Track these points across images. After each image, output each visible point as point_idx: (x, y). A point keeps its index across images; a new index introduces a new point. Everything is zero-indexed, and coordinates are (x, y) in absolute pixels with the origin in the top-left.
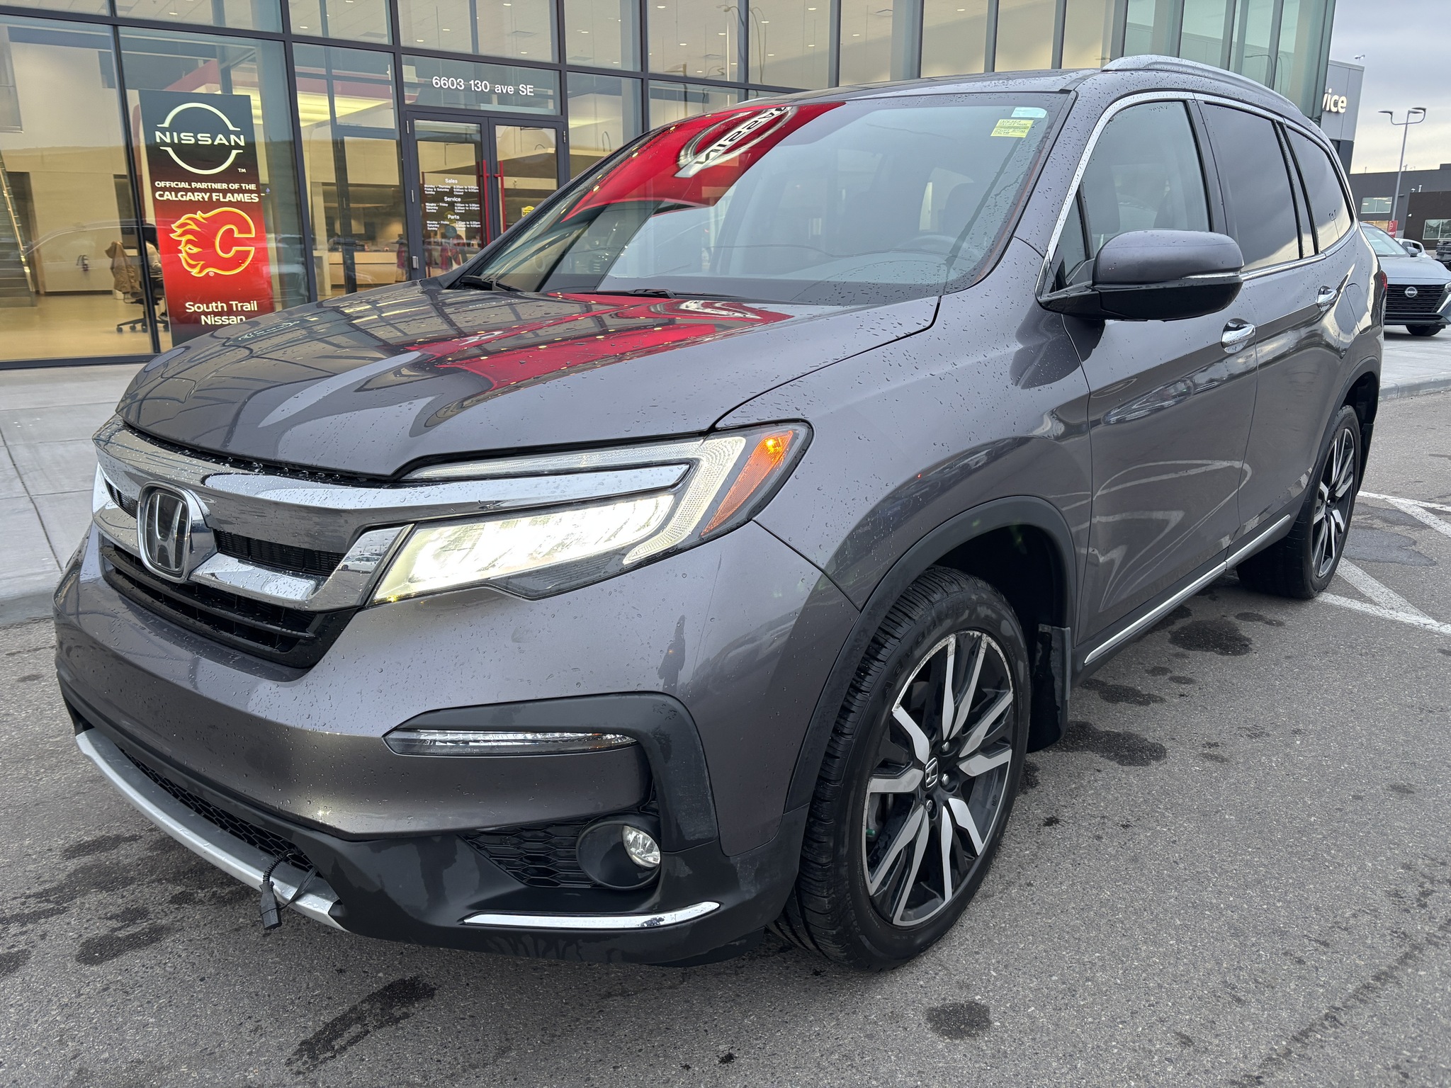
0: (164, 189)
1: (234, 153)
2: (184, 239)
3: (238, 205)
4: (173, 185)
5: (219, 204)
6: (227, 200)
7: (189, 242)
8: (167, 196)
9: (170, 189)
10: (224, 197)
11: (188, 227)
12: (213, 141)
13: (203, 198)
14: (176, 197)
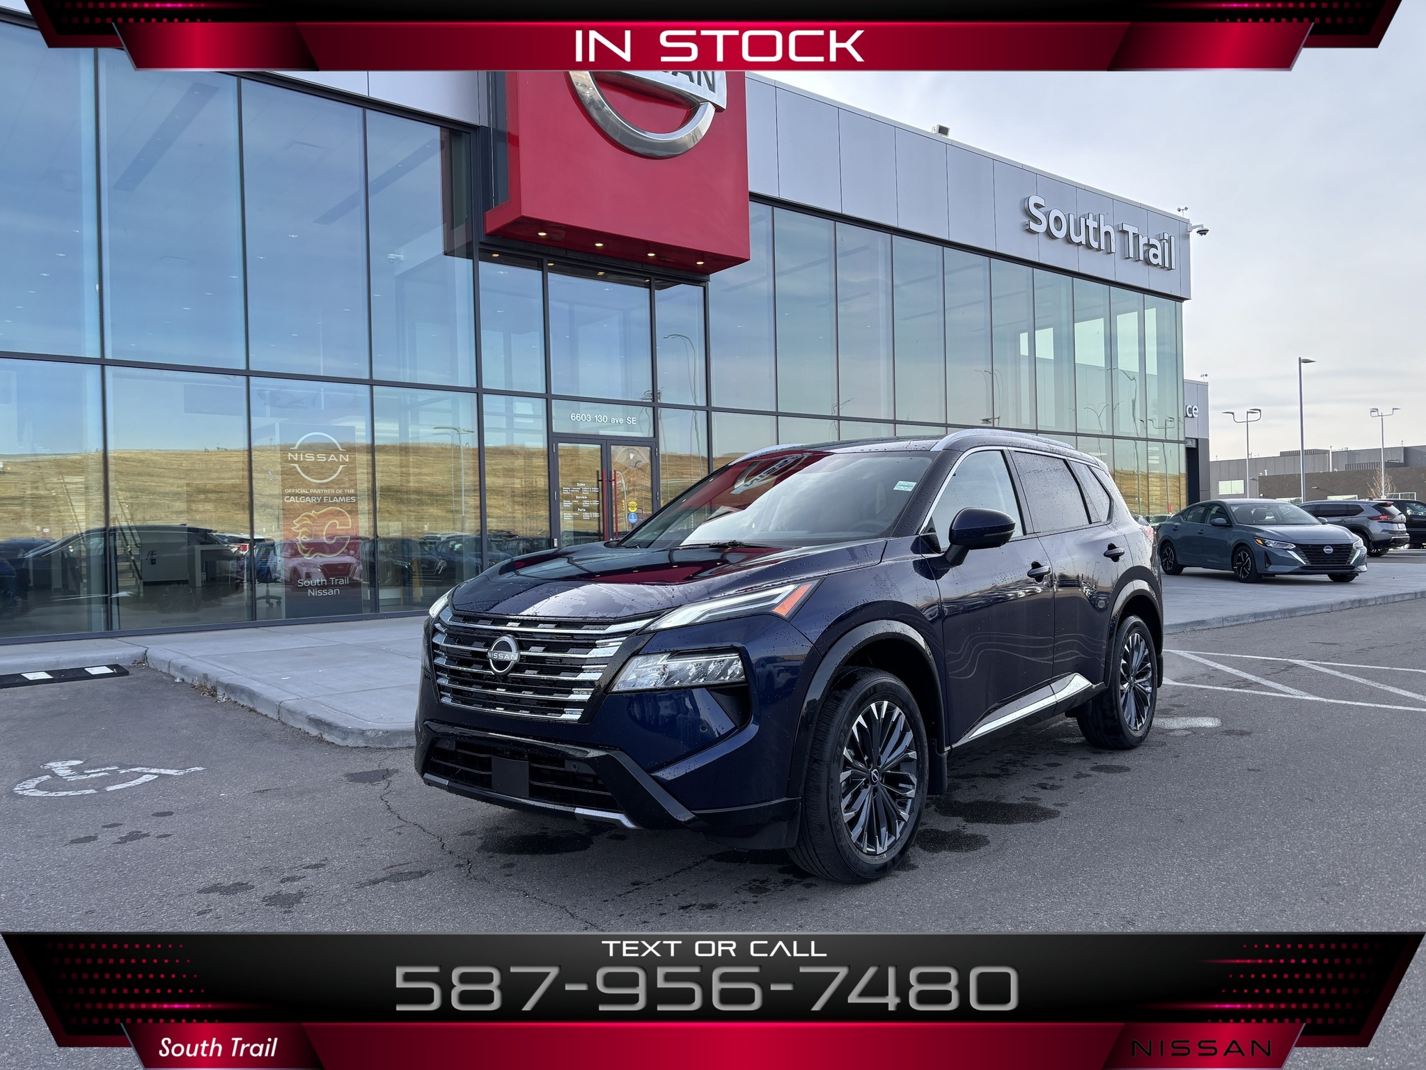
0: (290, 495)
1: (341, 466)
2: (300, 531)
3: (340, 504)
4: (297, 491)
5: (329, 505)
6: (334, 500)
7: (304, 533)
8: (292, 499)
9: (295, 495)
10: (332, 499)
11: (306, 522)
12: (328, 457)
13: (317, 500)
14: (298, 500)
